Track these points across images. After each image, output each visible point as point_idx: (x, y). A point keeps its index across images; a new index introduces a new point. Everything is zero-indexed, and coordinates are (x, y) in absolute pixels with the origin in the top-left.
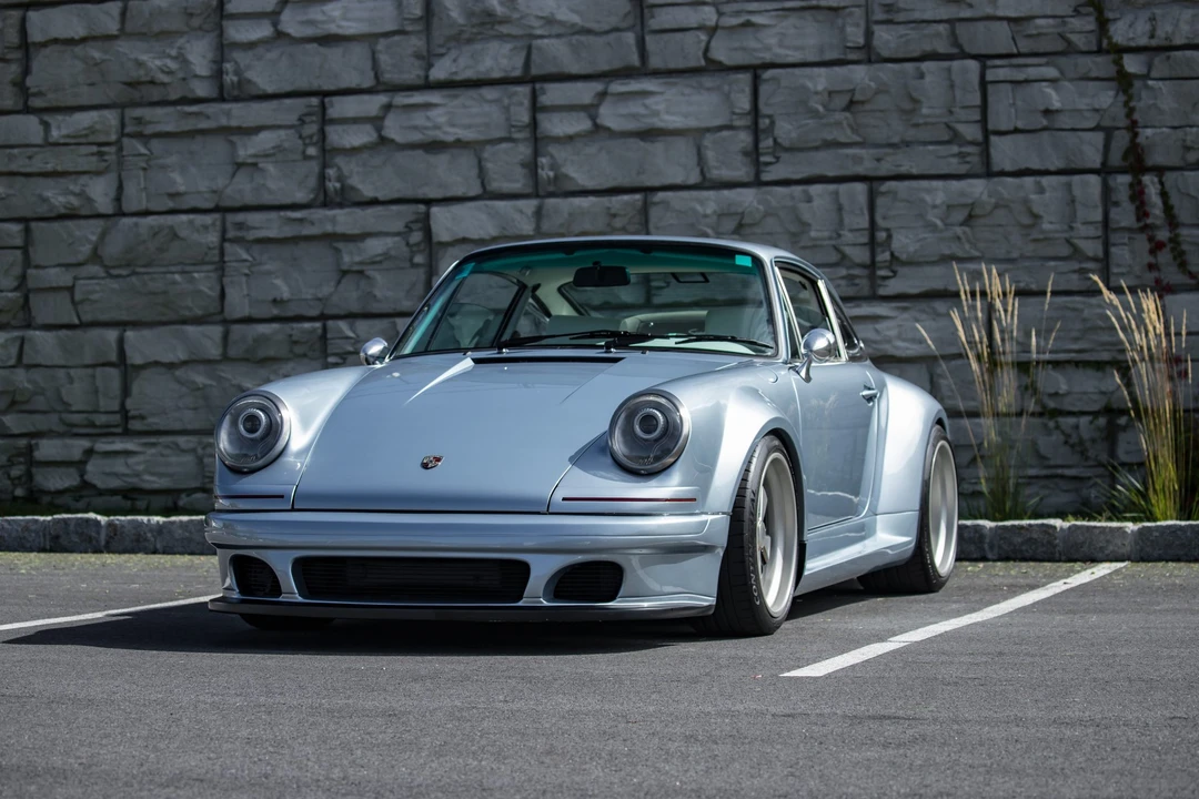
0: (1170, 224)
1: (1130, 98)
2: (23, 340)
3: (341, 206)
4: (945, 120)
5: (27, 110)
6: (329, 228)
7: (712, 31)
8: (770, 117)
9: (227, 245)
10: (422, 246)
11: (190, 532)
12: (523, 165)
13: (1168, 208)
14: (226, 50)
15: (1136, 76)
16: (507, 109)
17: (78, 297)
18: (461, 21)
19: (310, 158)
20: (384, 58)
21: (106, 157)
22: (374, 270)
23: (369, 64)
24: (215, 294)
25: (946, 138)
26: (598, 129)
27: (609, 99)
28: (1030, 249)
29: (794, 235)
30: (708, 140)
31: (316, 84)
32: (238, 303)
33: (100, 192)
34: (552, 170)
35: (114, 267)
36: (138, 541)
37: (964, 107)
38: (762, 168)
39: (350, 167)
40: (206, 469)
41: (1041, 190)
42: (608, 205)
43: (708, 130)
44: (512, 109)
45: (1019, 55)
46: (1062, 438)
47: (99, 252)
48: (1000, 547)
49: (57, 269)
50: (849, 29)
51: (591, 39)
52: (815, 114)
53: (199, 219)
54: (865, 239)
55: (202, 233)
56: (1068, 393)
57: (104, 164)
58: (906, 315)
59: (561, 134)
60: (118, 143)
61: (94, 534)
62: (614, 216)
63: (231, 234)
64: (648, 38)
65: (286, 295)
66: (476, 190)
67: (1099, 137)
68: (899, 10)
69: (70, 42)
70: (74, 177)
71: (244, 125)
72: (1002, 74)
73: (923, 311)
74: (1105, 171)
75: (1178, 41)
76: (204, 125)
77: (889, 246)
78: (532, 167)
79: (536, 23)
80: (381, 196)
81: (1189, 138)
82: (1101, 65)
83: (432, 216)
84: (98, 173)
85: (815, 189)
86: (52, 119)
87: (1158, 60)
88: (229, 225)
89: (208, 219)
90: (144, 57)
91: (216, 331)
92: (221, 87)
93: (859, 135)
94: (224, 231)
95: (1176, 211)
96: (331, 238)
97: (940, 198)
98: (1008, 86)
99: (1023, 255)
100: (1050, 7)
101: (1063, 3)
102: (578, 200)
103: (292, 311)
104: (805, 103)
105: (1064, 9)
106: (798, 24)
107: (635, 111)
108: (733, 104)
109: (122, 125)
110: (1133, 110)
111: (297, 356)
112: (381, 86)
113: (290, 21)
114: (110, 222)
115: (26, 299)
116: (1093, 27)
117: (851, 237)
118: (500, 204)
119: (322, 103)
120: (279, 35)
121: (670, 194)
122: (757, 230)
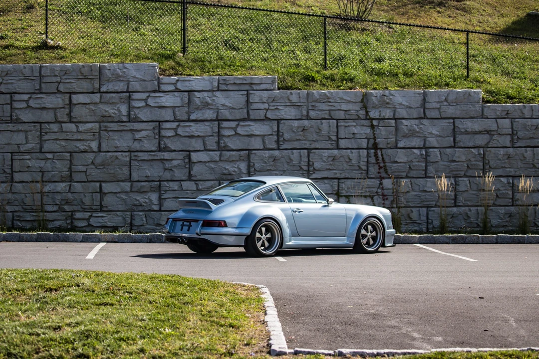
0: (384, 162)
1: (374, 131)
2: (70, 185)
3: (165, 151)
4: (328, 135)
5: (71, 122)
6: (162, 157)
7: (267, 110)
8: (282, 132)
9: (132, 161)
10: (188, 163)
12: (216, 143)
13: (383, 158)
14: (131, 109)
15: (375, 125)
16: (212, 128)
17: (88, 174)
18: (199, 104)
19: (156, 138)
20: (178, 113)
21: (96, 136)
22: (175, 169)
23: (173, 114)
24: (128, 174)
25: (328, 139)
26: (237, 134)
27: (239, 126)
28: (348, 167)
29: (288, 162)
30: (266, 138)
31: (158, 119)
32: (135, 176)
33: (94, 145)
34: (223, 144)
35: (98, 166)
37: (332, 132)
38: (280, 145)
39: (167, 141)
40: (126, 221)
41: (352, 153)
42: (240, 154)
43: (266, 135)
44: (214, 128)
45: (346, 119)
47: (94, 162)
49: (81, 166)
50: (303, 111)
51: (235, 111)
52: (294, 132)
53: (124, 154)
54: (307, 164)
55: (125, 158)
57: (95, 138)
59: (227, 135)
60: (99, 133)
62: (241, 156)
63: (133, 158)
64: (250, 111)
65: (149, 175)
66: (203, 149)
67: (366, 140)
68: (316, 107)
69: (86, 104)
70: (86, 141)
71: (137, 129)
72: (342, 124)
74: (367, 149)
75: (386, 117)
76: (125, 128)
77: (313, 166)
78: (218, 143)
79: (220, 106)
80: (176, 149)
81: (389, 141)
82: (367, 122)
83: (191, 155)
84: (93, 140)
85: (295, 151)
86: (80, 125)
87: (381, 122)
88: (132, 155)
89: (127, 154)
90: (107, 109)
91: (129, 184)
92: (129, 118)
93: (305, 138)
94: (131, 157)
95: (385, 159)
96: (162, 160)
97: (326, 154)
98: (344, 127)
99: (346, 169)
100: (354, 108)
101: (357, 107)
102: (231, 152)
103: (151, 179)
104: (291, 129)
105: (358, 108)
106: (290, 109)
107: (247, 129)
108: (273, 129)
109: (100, 127)
110: (375, 134)
111: (152, 191)
112: (176, 120)
113: (151, 102)
114: (96, 154)
115: (71, 174)
116: (365, 113)
117: (303, 163)
118: (210, 152)
119: (159, 124)
120: (147, 105)
121: (256, 151)
122: (279, 161)
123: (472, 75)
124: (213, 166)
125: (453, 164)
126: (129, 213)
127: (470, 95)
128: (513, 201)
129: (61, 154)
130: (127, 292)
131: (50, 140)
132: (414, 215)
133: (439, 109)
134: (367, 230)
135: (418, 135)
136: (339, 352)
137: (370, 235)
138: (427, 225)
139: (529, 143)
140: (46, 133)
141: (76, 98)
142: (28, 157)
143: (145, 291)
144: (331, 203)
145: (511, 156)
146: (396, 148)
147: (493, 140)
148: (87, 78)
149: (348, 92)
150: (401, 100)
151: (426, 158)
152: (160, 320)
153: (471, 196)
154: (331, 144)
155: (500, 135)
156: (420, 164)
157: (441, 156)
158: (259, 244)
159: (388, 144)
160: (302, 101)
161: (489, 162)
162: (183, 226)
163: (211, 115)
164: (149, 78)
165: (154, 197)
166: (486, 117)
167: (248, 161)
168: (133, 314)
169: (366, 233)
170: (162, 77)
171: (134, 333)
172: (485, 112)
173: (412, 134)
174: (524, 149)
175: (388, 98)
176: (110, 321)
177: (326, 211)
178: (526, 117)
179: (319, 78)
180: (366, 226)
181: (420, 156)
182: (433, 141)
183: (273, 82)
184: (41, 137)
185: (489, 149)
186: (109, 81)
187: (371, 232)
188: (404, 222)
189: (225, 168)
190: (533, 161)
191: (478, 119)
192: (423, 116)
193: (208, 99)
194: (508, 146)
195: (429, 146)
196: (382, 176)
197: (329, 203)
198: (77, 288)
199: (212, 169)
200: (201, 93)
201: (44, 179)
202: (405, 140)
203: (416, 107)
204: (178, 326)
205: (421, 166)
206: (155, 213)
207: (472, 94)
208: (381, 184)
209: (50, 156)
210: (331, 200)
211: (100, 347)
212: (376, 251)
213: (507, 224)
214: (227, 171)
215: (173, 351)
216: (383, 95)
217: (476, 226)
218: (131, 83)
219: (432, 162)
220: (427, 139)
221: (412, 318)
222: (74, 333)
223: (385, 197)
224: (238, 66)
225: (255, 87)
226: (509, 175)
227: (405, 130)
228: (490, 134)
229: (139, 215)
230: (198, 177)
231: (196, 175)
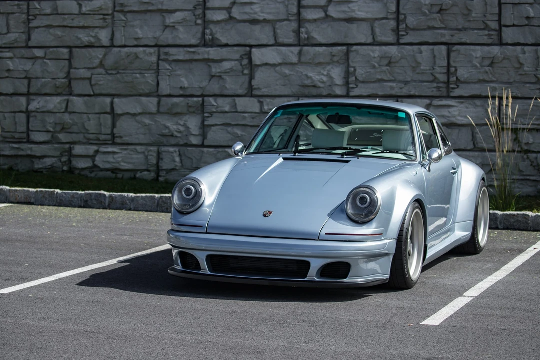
2: (68, 101)
3: (212, 46)
4: (483, 19)
6: (206, 57)
8: (405, 15)
9: (160, 62)
10: (248, 66)
11: (146, 201)
12: (294, 32)
16: (287, 6)
17: (93, 83)
19: (198, 25)
21: (107, 21)
22: (226, 76)
24: (155, 84)
25: (483, 27)
26: (328, 17)
27: (333, 4)
28: (518, 78)
29: (414, 68)
30: (377, 24)
32: (165, 88)
33: (104, 36)
34: (306, 34)
35: (109, 70)
36: (123, 204)
37: (491, 14)
38: (400, 37)
39: (216, 30)
40: (150, 161)
41: (524, 53)
42: (331, 51)
43: (377, 19)
44: (290, 6)
46: (530, 163)
47: (103, 63)
48: (504, 223)
49: (84, 70)
52: (424, 14)
53: (148, 50)
54: (446, 71)
56: (534, 143)
57: (106, 24)
58: (462, 106)
59: (311, 19)
60: (113, 15)
61: (103, 201)
62: (334, 56)
63: (162, 57)
65: (186, 86)
66: (272, 42)
70: (92, 29)
71: (169, 9)
73: (470, 104)
76: (151, 8)
77: (456, 74)
78: (298, 33)
80: (230, 43)
83: (252, 53)
84: (103, 28)
85: (424, 48)
86: (84, 3)
88: (161, 53)
89: (152, 50)
91: (155, 100)
93: (444, 24)
94: (159, 56)
96: (207, 61)
97: (479, 54)
98: (511, 6)
99: (515, 81)
102: (317, 49)
103: (189, 92)
107: (345, 9)
108: (388, 8)
109: (115, 6)
111: (191, 113)
114: (108, 50)
115: (70, 83)
117: (439, 70)
118: (283, 49)
119: (204, 1)
121: (359, 47)
122: (397, 65)
124: (287, 72)
126: (155, 149)
129: (55, 49)
131: (40, 27)
140: (35, 16)
142: (9, 55)
165: (193, 123)
167: (347, 64)
184: (29, 23)
189: (307, 76)
199: (287, 76)
201: (32, 91)
206: (194, 149)
209: (39, 53)
214: (310, 81)
229: (169, 152)
230: (263, 90)
231: (260, 86)
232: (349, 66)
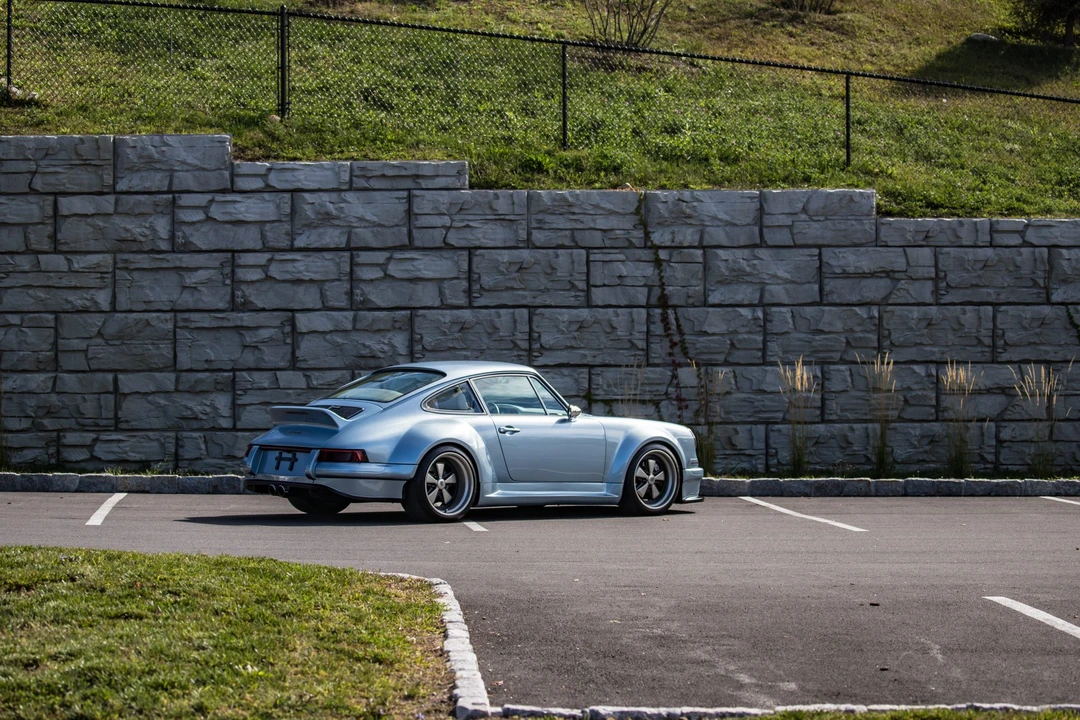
0: (680, 333)
1: (661, 271)
2: (55, 378)
3: (245, 311)
4: (569, 279)
5: (56, 251)
6: (239, 323)
7: (448, 229)
8: (478, 274)
9: (178, 330)
10: (291, 334)
12: (346, 294)
13: (679, 326)
14: (176, 225)
15: (664, 260)
16: (338, 264)
17: (90, 356)
18: (313, 217)
19: (227, 285)
20: (269, 235)
21: (106, 280)
22: (264, 346)
23: (259, 236)
24: (171, 356)
25: (568, 287)
26: (387, 276)
27: (392, 261)
28: (609, 344)
29: (489, 334)
30: (446, 284)
31: (230, 247)
32: (184, 360)
33: (102, 299)
34: (361, 296)
35: (111, 340)
37: (578, 273)
38: (473, 300)
39: (248, 291)
40: (166, 450)
41: (617, 315)
42: (393, 316)
43: (445, 279)
44: (341, 264)
45: (606, 248)
47: (102, 331)
49: (76, 340)
50: (520, 231)
51: (385, 230)
52: (502, 273)
53: (163, 316)
54: (527, 337)
55: (164, 323)
57: (105, 284)
59: (367, 279)
60: (113, 273)
62: (396, 321)
63: (181, 324)
64: (414, 231)
65: (213, 358)
66: (319, 306)
67: (645, 290)
68: (545, 223)
69: (86, 216)
70: (86, 290)
71: (189, 266)
72: (598, 257)
74: (648, 306)
75: (686, 244)
76: (165, 265)
77: (540, 341)
78: (351, 294)
79: (354, 220)
80: (266, 307)
81: (690, 292)
82: (647, 254)
83: (296, 319)
84: (100, 288)
85: (502, 311)
86: (75, 258)
87: (675, 253)
88: (178, 319)
89: (168, 316)
90: (129, 227)
91: (172, 376)
92: (173, 245)
93: (524, 285)
94: (176, 322)
95: (682, 327)
96: (238, 329)
97: (566, 318)
98: (601, 263)
99: (605, 347)
100: (622, 225)
101: (628, 223)
102: (377, 313)
103: (215, 366)
104: (497, 268)
105: (628, 226)
106: (493, 227)
107: (408, 268)
108: (459, 267)
109: (115, 263)
110: (662, 277)
111: (218, 390)
112: (266, 249)
113: (216, 212)
114: (108, 315)
115: (56, 355)
116: (643, 235)
117: (520, 336)
118: (334, 313)
119: (233, 256)
120: (209, 219)
121: (426, 311)
122: (471, 331)
123: (855, 159)
124: (339, 340)
125: (817, 338)
126: (172, 434)
127: (851, 200)
128: (937, 412)
129: (36, 315)
130: (170, 592)
131: (14, 287)
132: (741, 440)
133: (790, 227)
134: (646, 469)
135: (749, 279)
136: (592, 711)
137: (652, 479)
138: (767, 460)
139: (968, 295)
140: (8, 274)
141: (67, 205)
143: (205, 590)
144: (576, 414)
145: (934, 322)
146: (705, 306)
147: (898, 290)
148: (90, 165)
149: (609, 195)
150: (715, 209)
151: (764, 327)
152: (235, 649)
153: (855, 401)
154: (576, 296)
155: (911, 278)
156: (752, 336)
157: (794, 321)
158: (431, 497)
159: (689, 297)
160: (517, 210)
161: (890, 333)
162: (279, 459)
163: (336, 239)
164: (213, 164)
165: (222, 402)
166: (884, 244)
167: (410, 331)
168: (182, 635)
169: (644, 475)
170: (238, 162)
171: (184, 675)
172: (882, 235)
173: (738, 277)
174: (959, 307)
175: (690, 205)
176: (136, 649)
177: (566, 431)
178: (965, 243)
179: (552, 165)
180: (645, 461)
181: (752, 322)
182: (777, 292)
183: (460, 174)
185: (890, 308)
186: (132, 170)
187: (655, 473)
188: (722, 452)
189: (364, 345)
190: (978, 331)
191: (870, 249)
192: (758, 241)
193: (331, 207)
194: (928, 302)
195: (771, 302)
196: (677, 362)
197: (571, 415)
198: (70, 584)
199: (338, 346)
200: (316, 195)
202: (722, 289)
203: (744, 223)
204: (272, 660)
205: (755, 341)
206: (224, 433)
207: (856, 199)
208: (675, 376)
209: (15, 319)
210: (574, 408)
211: (117, 703)
212: (665, 512)
213: (925, 457)
214: (368, 351)
215: (261, 710)
216: (679, 200)
217: (863, 460)
218: (176, 174)
219: (776, 334)
220: (768, 287)
221: (737, 645)
222: (65, 675)
223: (684, 404)
224: (390, 141)
225: (424, 183)
226: (928, 359)
227: (723, 270)
228: (892, 279)
229: (192, 438)
230: (310, 362)
231: (307, 358)
232: (412, 332)
